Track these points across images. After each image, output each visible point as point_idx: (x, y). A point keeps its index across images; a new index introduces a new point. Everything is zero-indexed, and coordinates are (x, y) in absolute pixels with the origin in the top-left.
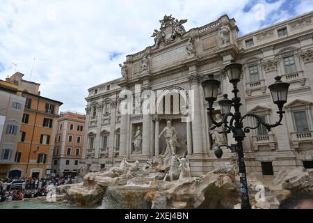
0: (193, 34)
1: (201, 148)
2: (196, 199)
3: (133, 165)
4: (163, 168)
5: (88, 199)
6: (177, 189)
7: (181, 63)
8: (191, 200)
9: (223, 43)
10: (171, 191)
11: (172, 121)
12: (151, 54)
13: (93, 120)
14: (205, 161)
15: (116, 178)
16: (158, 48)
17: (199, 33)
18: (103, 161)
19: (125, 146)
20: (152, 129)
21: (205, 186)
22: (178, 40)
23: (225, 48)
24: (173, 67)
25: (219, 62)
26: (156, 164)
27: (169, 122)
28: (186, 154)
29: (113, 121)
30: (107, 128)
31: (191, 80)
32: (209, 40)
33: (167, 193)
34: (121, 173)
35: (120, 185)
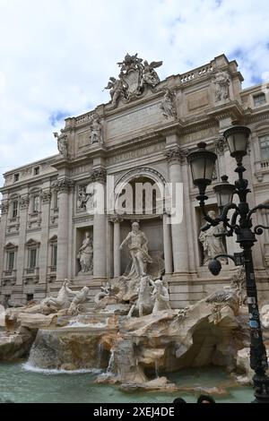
0: (171, 84)
1: (186, 264)
2: (179, 344)
3: (80, 294)
4: (128, 296)
5: (7, 350)
6: (149, 329)
7: (153, 131)
8: (171, 346)
9: (219, 99)
10: (139, 332)
11: (139, 223)
12: (105, 117)
13: (13, 223)
14: (192, 283)
15: (51, 316)
16: (115, 107)
17: (181, 84)
18: (30, 288)
19: (66, 264)
20: (108, 236)
21: (193, 323)
22: (149, 94)
23: (222, 106)
24: (141, 137)
25: (214, 129)
26: (116, 290)
27: (135, 224)
28: (163, 274)
29: (45, 224)
30: (37, 237)
31: (169, 157)
32: (197, 95)
33: (134, 336)
34: (59, 306)
35: (59, 325)
